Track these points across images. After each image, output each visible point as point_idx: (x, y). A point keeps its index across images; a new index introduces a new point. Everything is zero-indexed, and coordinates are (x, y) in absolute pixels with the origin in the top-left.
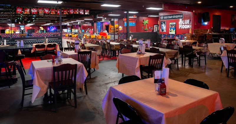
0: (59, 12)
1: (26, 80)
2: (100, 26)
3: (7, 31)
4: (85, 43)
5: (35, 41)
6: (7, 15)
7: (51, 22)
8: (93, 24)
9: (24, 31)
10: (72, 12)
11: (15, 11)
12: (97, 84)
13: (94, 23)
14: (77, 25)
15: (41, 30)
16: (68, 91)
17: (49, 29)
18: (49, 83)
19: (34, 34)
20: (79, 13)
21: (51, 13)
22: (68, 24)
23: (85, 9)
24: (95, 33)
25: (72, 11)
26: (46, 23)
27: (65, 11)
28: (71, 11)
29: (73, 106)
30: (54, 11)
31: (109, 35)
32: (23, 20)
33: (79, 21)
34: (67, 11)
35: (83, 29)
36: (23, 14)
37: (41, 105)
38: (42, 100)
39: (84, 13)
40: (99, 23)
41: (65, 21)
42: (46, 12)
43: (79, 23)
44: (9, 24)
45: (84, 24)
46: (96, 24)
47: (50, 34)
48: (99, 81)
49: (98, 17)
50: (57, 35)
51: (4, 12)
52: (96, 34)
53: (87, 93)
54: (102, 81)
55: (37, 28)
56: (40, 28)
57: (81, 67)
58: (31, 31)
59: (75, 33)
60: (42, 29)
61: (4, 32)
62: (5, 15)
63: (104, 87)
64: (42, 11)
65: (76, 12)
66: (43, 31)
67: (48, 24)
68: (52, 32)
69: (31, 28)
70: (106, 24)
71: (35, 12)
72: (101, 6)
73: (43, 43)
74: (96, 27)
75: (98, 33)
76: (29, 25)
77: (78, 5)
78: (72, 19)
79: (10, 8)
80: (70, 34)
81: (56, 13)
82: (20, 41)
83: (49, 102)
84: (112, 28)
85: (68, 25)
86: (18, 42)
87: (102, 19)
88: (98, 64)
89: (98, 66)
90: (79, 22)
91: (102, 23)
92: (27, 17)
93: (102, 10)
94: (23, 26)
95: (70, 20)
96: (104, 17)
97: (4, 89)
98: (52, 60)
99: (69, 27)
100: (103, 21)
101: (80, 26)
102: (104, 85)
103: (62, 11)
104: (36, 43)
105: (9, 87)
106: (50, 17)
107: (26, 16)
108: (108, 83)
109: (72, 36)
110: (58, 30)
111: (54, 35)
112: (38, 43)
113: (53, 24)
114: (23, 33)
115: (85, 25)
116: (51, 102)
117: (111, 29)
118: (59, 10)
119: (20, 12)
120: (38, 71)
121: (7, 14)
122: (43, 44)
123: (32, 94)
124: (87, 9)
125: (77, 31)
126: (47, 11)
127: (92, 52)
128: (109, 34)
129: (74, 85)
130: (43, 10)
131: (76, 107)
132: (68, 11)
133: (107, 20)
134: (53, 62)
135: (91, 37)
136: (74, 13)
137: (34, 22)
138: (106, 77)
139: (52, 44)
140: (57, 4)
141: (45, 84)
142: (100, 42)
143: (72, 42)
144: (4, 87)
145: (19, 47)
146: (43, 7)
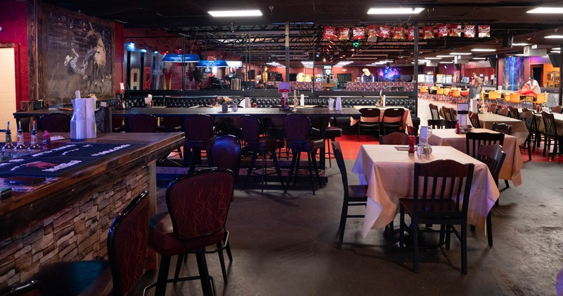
0: (412, 34)
1: (350, 183)
2: (515, 66)
3: (300, 78)
4: (479, 112)
5: (358, 101)
6: (303, 44)
7: (389, 58)
8: (494, 62)
9: (332, 78)
10: (444, 32)
11: (321, 35)
12: (519, 223)
13: (497, 60)
14: (450, 66)
15: (365, 76)
16: (442, 227)
17: (381, 74)
18: (400, 199)
19: (350, 85)
20: (463, 34)
21: (395, 38)
22: (427, 62)
23: (478, 24)
24: (500, 87)
25: (445, 30)
26: (378, 60)
27: (426, 32)
28: (441, 31)
29: (457, 269)
30: (400, 33)
31: (543, 94)
32: (332, 53)
33: (458, 56)
34: (432, 32)
35: (465, 76)
36: (335, 42)
37: (380, 246)
38: (381, 235)
39: (477, 35)
40: (514, 59)
41: (423, 56)
42: (383, 35)
43: (458, 60)
44: (303, 63)
45: (470, 63)
46: (504, 62)
47: (384, 84)
48: (524, 218)
49: (513, 44)
50: (402, 88)
51: (300, 37)
52: (504, 88)
53: (491, 244)
54: (533, 220)
55: (357, 70)
56: (364, 70)
57: (482, 172)
58: (345, 78)
59: (445, 86)
60: (367, 72)
61: (295, 80)
62: (298, 44)
63: (542, 237)
64: (375, 32)
65: (455, 33)
66: (370, 78)
67: (382, 63)
68: (387, 80)
69: (344, 70)
70: (535, 62)
71: (361, 36)
72: (528, 12)
73: (374, 105)
74: (504, 71)
75: (507, 86)
76: (342, 64)
77: (462, 15)
78: (440, 50)
79: (312, 29)
80: (433, 88)
81: (406, 36)
82: (336, 98)
83: (398, 244)
84: (552, 75)
85: (428, 65)
86: (331, 101)
87: (525, 49)
88: (519, 172)
89: (520, 176)
90: (456, 57)
91: (523, 59)
92: (339, 46)
93: (528, 24)
94: (330, 67)
95: (434, 51)
96: (532, 43)
97: (305, 195)
98: (408, 146)
99: (430, 69)
100: (527, 53)
101: (458, 67)
102: (540, 232)
103: (421, 31)
104: (360, 104)
105: (312, 193)
106: (388, 45)
107: (338, 44)
108: (553, 229)
109: (438, 93)
110: (402, 77)
111: (393, 88)
112: (364, 105)
113: (392, 63)
114: (328, 81)
115: (472, 65)
116: (401, 244)
117: (549, 75)
118: (412, 29)
119: (331, 36)
120: (379, 168)
121: (303, 42)
122: (374, 107)
123: (363, 216)
124: (484, 24)
125: (448, 79)
126: (385, 32)
127: (506, 136)
128: (543, 91)
129: (462, 216)
130: (376, 30)
131: (464, 270)
132: (435, 31)
133: (539, 51)
134: (411, 151)
135: (490, 97)
136: (448, 34)
137: (354, 57)
138: (545, 212)
139: (396, 108)
140: (413, 15)
141: (392, 200)
142: (520, 110)
143: (443, 107)
144: (305, 192)
145: (332, 111)
146: (378, 24)
